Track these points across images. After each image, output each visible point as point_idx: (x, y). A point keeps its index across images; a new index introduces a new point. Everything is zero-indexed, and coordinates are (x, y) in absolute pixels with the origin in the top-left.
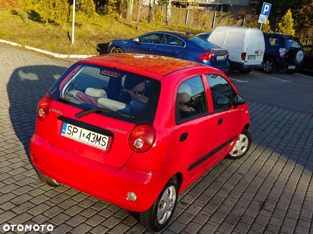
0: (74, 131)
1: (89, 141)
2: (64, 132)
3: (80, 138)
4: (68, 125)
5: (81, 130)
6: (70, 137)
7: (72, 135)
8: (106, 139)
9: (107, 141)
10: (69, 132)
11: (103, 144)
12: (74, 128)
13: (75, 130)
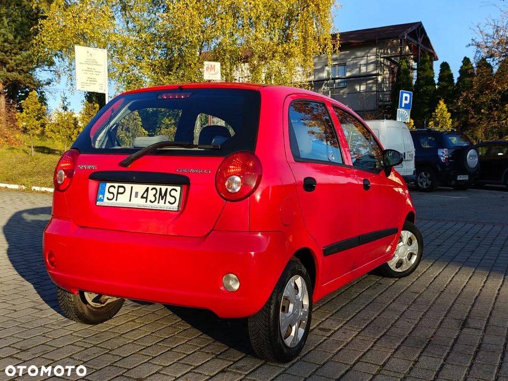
0: (119, 191)
1: (146, 202)
2: (102, 198)
3: (130, 201)
4: (108, 185)
5: (132, 187)
6: (113, 203)
7: (116, 200)
8: (177, 192)
9: (177, 194)
10: (111, 196)
11: (172, 200)
12: (119, 187)
13: (121, 190)
